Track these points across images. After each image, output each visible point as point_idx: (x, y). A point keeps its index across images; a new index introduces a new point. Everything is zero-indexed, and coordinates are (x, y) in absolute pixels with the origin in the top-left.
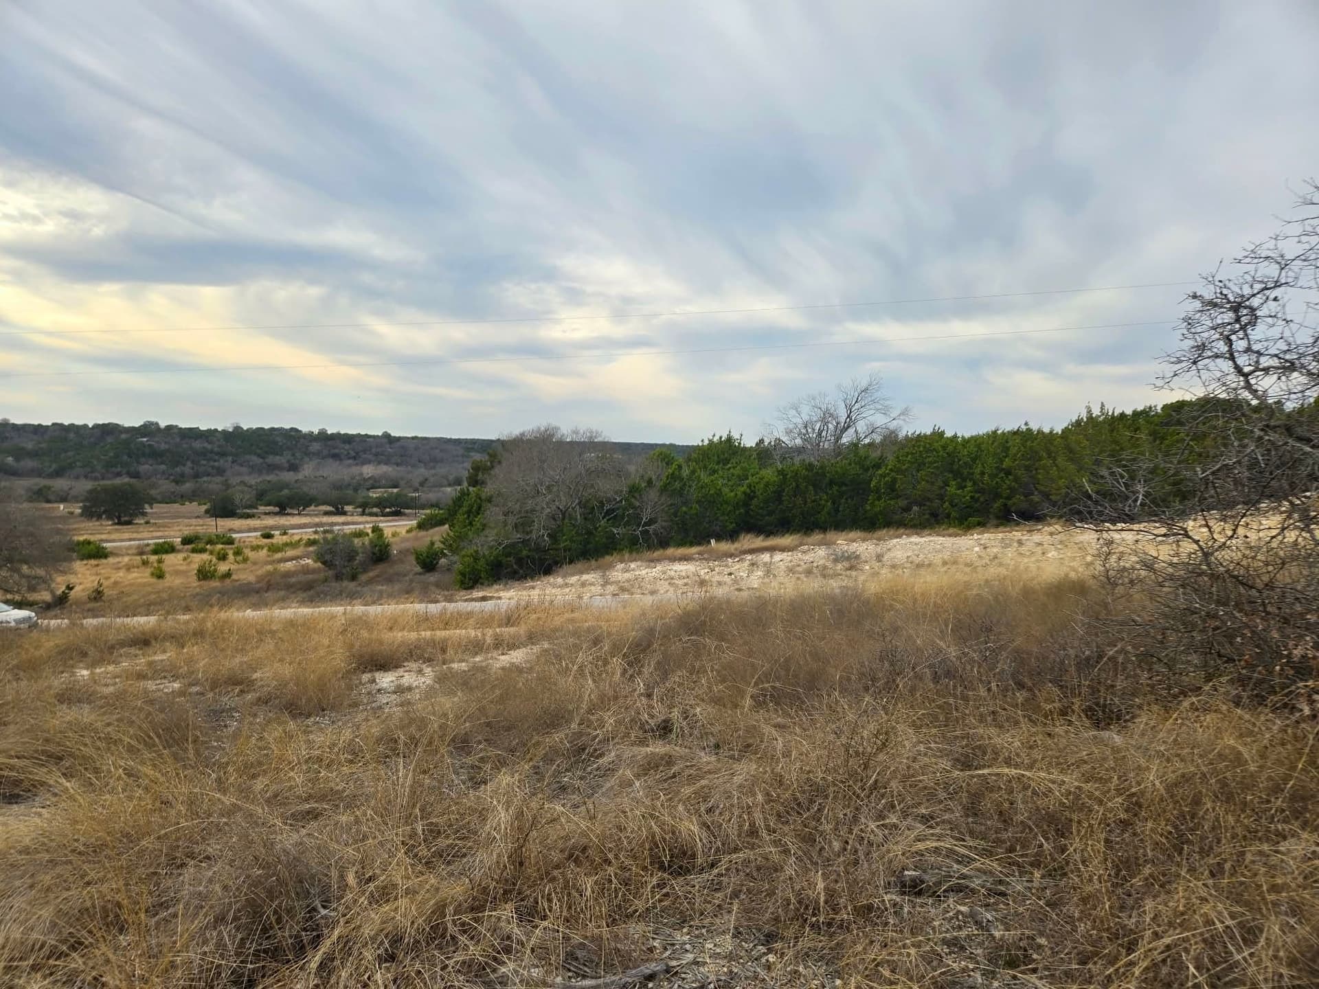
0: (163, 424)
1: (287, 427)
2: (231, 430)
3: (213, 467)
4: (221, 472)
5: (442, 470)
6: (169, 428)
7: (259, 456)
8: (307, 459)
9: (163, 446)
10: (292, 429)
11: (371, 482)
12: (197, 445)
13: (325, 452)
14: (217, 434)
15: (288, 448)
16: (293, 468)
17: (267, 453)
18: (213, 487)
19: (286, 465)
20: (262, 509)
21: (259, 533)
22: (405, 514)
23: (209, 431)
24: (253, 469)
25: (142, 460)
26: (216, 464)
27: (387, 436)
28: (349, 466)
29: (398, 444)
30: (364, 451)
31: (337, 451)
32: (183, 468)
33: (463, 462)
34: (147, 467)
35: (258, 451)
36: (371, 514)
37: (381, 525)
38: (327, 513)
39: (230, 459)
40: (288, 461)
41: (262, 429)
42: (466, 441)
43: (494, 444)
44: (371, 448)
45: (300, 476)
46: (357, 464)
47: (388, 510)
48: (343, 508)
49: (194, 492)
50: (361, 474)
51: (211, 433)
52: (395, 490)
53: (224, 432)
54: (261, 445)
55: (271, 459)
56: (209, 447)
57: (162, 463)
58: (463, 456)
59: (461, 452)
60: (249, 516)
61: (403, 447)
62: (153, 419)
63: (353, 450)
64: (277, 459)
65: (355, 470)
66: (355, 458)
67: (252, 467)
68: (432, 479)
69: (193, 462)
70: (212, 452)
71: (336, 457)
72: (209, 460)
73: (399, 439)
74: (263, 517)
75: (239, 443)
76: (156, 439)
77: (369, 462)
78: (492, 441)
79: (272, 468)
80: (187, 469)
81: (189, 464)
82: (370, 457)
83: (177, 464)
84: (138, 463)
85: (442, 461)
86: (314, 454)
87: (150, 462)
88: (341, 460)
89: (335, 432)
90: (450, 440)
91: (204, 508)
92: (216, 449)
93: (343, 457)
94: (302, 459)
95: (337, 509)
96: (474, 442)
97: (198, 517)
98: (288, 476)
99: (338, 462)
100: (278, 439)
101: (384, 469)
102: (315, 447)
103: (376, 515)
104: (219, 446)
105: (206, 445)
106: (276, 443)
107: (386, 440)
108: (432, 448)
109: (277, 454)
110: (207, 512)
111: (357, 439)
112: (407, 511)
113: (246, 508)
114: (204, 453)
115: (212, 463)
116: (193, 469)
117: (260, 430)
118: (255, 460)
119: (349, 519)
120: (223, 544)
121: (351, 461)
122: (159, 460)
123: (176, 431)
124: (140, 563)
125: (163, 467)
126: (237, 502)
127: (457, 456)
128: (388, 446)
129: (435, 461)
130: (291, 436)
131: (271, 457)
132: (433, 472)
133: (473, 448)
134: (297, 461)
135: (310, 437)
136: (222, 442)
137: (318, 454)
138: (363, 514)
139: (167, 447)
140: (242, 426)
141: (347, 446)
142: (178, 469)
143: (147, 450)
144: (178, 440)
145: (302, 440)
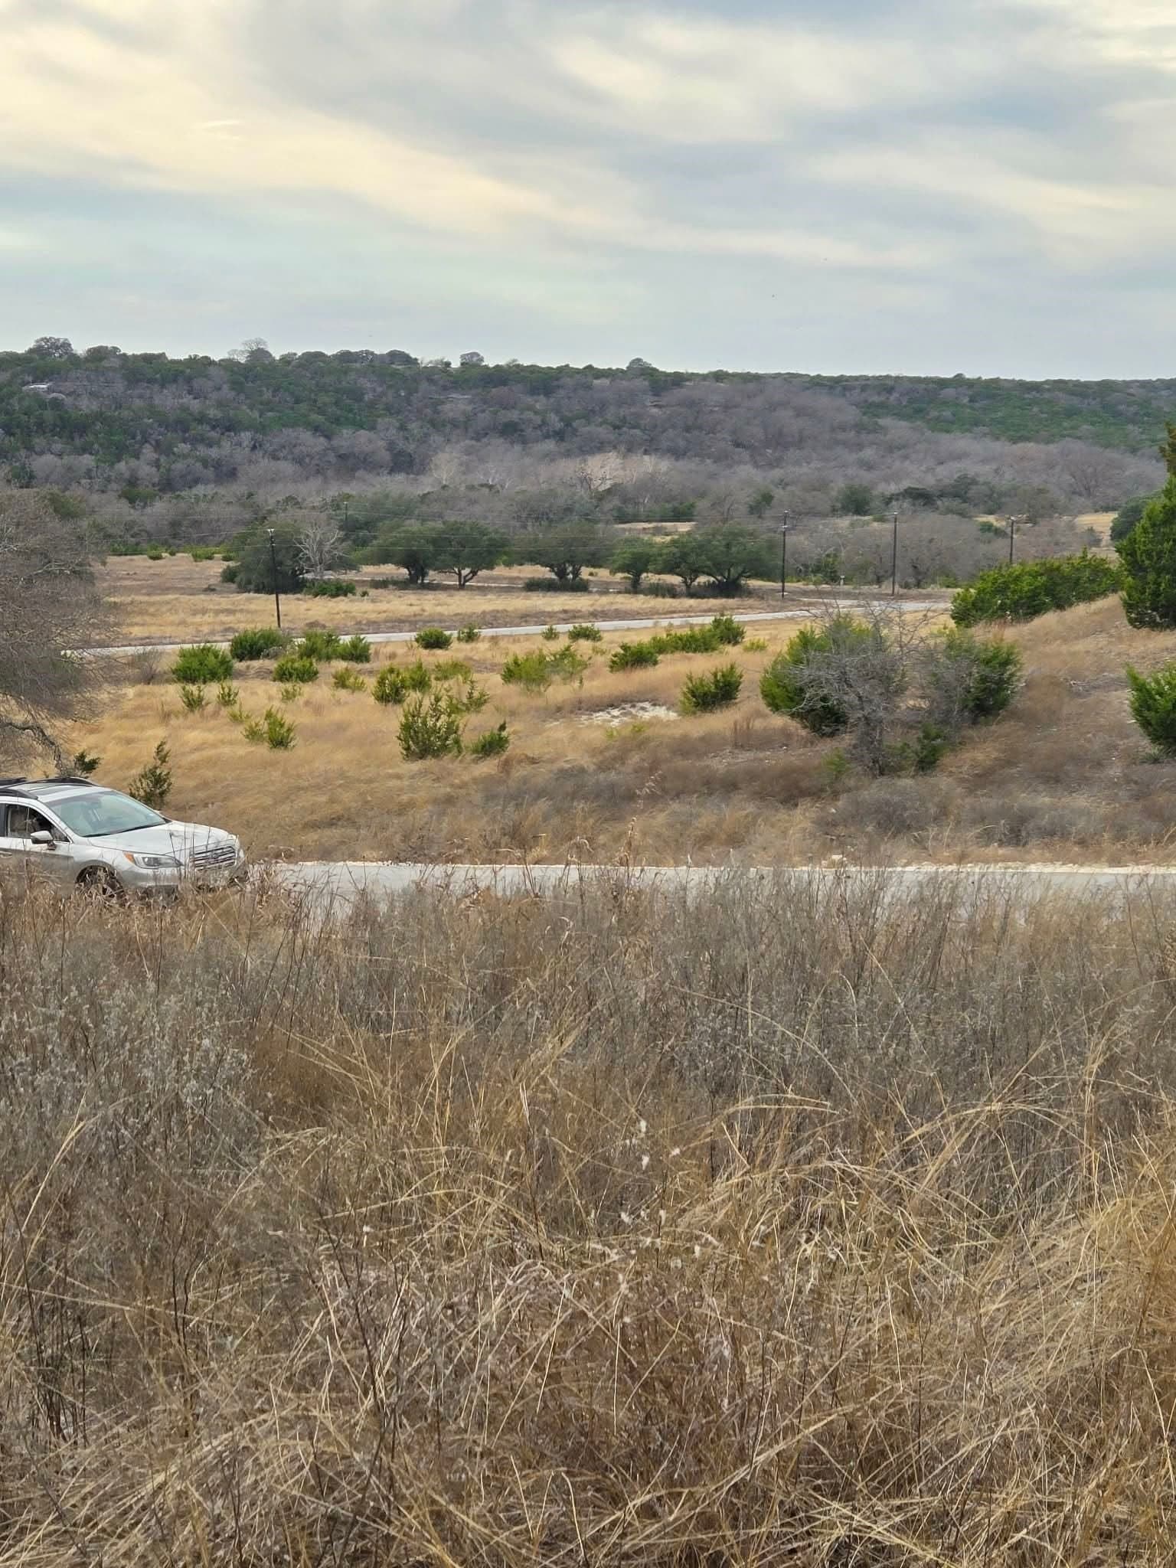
0: (80, 347)
1: (381, 349)
2: (243, 360)
3: (205, 463)
4: (226, 473)
5: (802, 468)
6: (98, 355)
7: (316, 429)
8: (436, 439)
9: (87, 406)
10: (395, 356)
11: (616, 502)
12: (168, 400)
13: (484, 418)
14: (212, 370)
15: (389, 410)
16: (404, 463)
17: (337, 421)
18: (217, 511)
19: (385, 456)
20: (369, 571)
21: (414, 635)
22: (750, 593)
23: (193, 361)
24: (310, 467)
25: (39, 442)
26: (214, 453)
27: (641, 370)
28: (550, 457)
29: (679, 394)
30: (588, 416)
31: (514, 415)
32: (133, 462)
33: (860, 447)
34: (49, 458)
35: (315, 417)
36: (657, 591)
37: (737, 618)
38: (533, 586)
39: (246, 437)
40: (391, 446)
41: (319, 355)
42: (864, 384)
43: (949, 392)
44: (603, 405)
45: (426, 485)
46: (568, 454)
47: (702, 579)
48: (576, 573)
49: (175, 524)
50: (586, 481)
51: (200, 366)
52: (684, 527)
53: (228, 365)
54: (324, 399)
55: (350, 439)
56: (195, 405)
57: (85, 450)
58: (859, 428)
59: (851, 415)
60: (341, 590)
61: (691, 404)
62: (58, 334)
63: (557, 412)
64: (361, 440)
65: (568, 468)
66: (560, 436)
67: (299, 461)
68: (778, 493)
69: (158, 447)
70: (201, 419)
71: (511, 431)
72: (196, 441)
73: (678, 380)
74: (372, 592)
75: (267, 395)
76: (69, 386)
77: (600, 447)
78: (942, 383)
79: (350, 464)
80: (144, 466)
81: (148, 452)
82: (603, 432)
83: (119, 452)
84: (30, 448)
85: (800, 442)
86: (454, 424)
87: (58, 447)
88: (524, 442)
89: (502, 362)
90: (818, 383)
91: (217, 567)
92: (212, 413)
93: (529, 431)
94: (424, 440)
95: (562, 574)
96: (886, 385)
97: (210, 590)
98: (396, 485)
99: (518, 448)
100: (365, 383)
101: (648, 465)
102: (458, 404)
103: (671, 592)
104: (220, 404)
105: (187, 400)
106: (357, 395)
107: (642, 383)
108: (773, 407)
109: (361, 426)
110: (229, 576)
111: (568, 381)
112: (754, 583)
113: (329, 568)
114: (181, 425)
115: (202, 451)
116: (157, 464)
117: (313, 359)
118: (310, 442)
119: (603, 602)
120: (344, 658)
121: (550, 445)
122: (78, 442)
123: (115, 363)
124: (181, 705)
125: (88, 460)
126: (309, 550)
127: (843, 428)
128: (649, 399)
129: (778, 443)
130: (394, 374)
131: (346, 432)
132: (777, 473)
133: (881, 405)
134: (411, 448)
135: (441, 377)
136: (227, 392)
137: (463, 425)
138: (635, 588)
139: (95, 406)
140: (271, 350)
141: (540, 402)
142: (121, 466)
143: (49, 415)
144: (119, 386)
145: (424, 386)
